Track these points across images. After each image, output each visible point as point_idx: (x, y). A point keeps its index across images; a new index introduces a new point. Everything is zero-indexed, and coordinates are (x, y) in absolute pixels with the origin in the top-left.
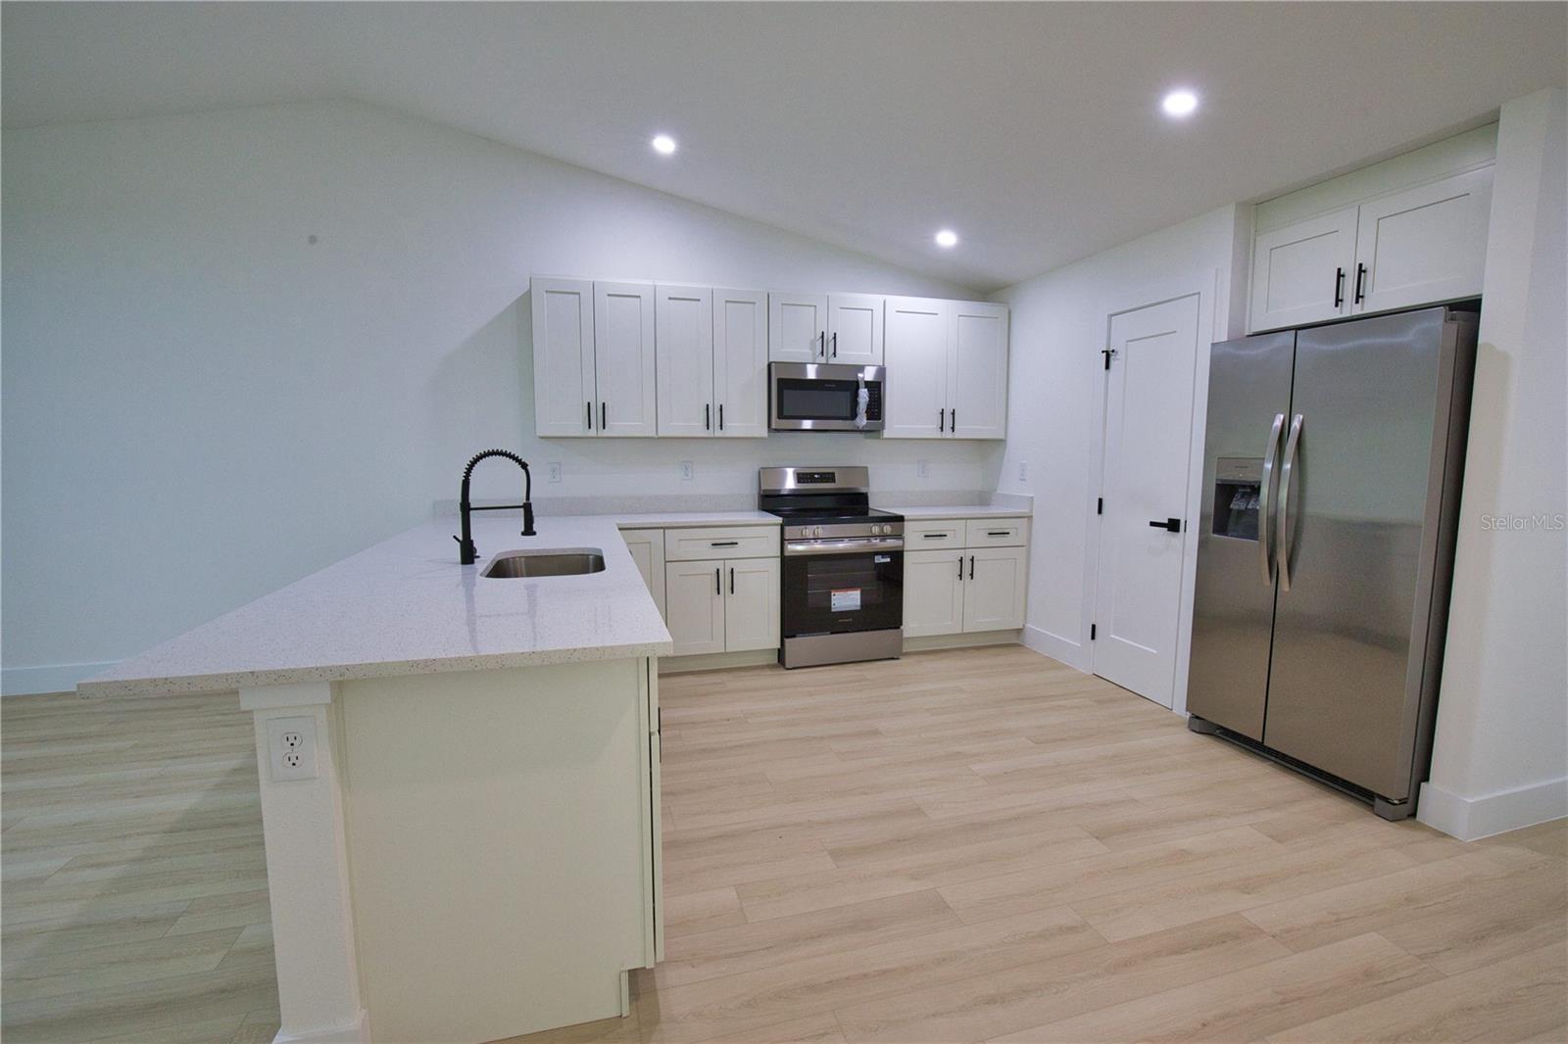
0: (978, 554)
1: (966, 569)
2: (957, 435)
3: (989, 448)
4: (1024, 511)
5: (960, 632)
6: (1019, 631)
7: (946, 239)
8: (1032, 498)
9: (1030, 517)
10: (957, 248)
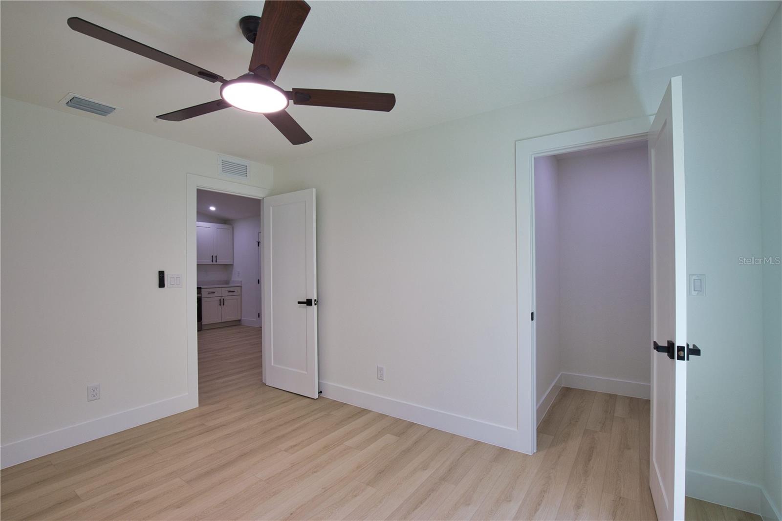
0: (225, 298)
1: (222, 302)
2: (217, 263)
3: (228, 267)
4: (239, 285)
5: (220, 321)
6: (240, 320)
7: (213, 208)
8: (241, 281)
9: (241, 287)
10: (216, 210)
